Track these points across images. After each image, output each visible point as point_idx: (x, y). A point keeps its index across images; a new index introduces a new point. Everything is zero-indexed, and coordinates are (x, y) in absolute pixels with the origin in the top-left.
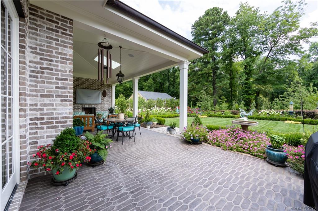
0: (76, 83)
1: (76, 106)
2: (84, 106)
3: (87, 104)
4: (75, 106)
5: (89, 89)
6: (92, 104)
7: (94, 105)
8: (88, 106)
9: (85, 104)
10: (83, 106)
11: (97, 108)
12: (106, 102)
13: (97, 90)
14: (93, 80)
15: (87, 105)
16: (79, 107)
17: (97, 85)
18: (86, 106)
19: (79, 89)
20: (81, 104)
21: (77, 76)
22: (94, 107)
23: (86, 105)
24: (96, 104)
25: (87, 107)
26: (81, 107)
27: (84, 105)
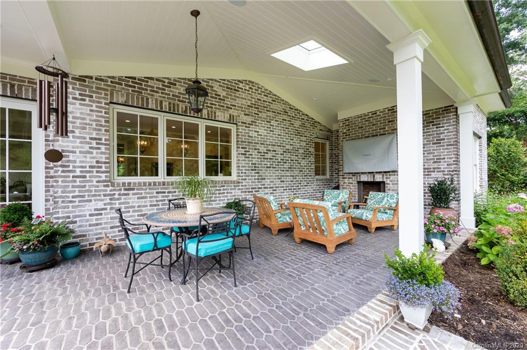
0: (345, 131)
1: (346, 178)
2: (360, 178)
3: (365, 173)
4: (344, 178)
5: (369, 137)
6: (376, 172)
7: (381, 176)
8: (368, 176)
9: (362, 173)
10: (357, 178)
11: (388, 182)
12: (436, 165)
13: (389, 133)
14: (378, 113)
15: (366, 175)
16: (351, 181)
17: (389, 122)
18: (364, 178)
19: (351, 141)
20: (354, 174)
21: (346, 117)
22: (381, 180)
23: (362, 176)
24: (385, 172)
25: (366, 180)
26: (354, 181)
27: (360, 176)
